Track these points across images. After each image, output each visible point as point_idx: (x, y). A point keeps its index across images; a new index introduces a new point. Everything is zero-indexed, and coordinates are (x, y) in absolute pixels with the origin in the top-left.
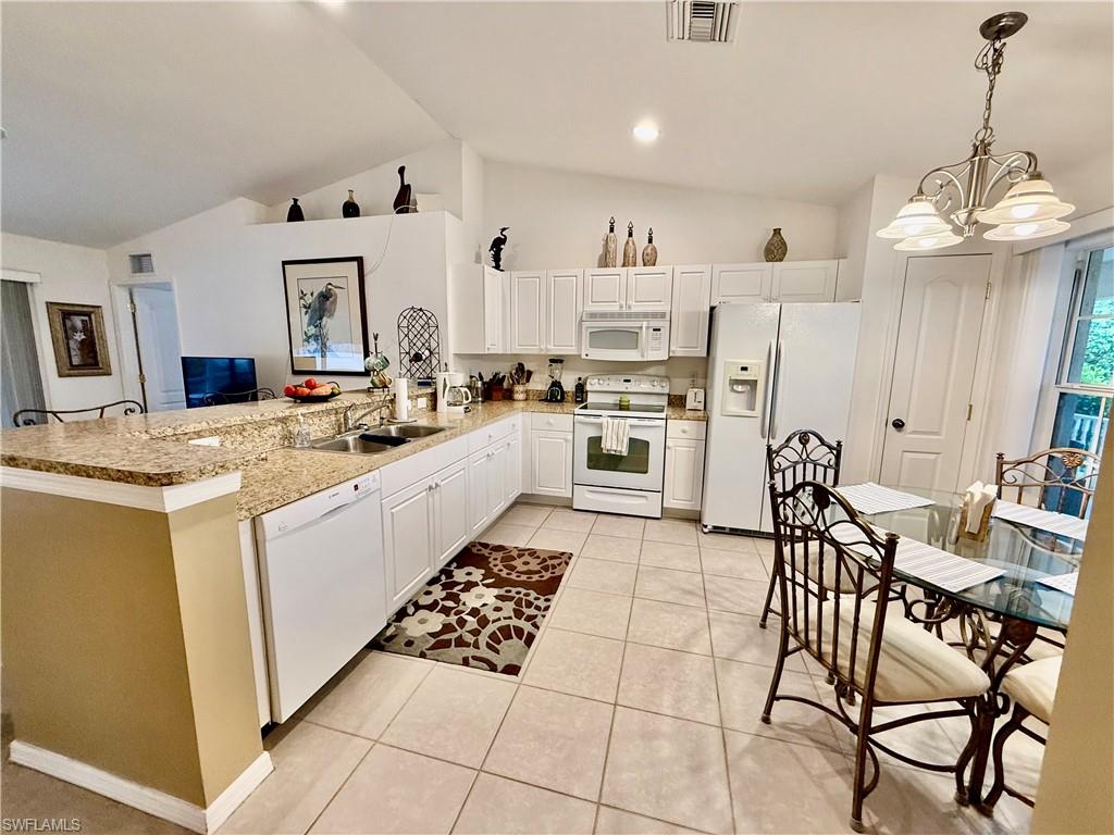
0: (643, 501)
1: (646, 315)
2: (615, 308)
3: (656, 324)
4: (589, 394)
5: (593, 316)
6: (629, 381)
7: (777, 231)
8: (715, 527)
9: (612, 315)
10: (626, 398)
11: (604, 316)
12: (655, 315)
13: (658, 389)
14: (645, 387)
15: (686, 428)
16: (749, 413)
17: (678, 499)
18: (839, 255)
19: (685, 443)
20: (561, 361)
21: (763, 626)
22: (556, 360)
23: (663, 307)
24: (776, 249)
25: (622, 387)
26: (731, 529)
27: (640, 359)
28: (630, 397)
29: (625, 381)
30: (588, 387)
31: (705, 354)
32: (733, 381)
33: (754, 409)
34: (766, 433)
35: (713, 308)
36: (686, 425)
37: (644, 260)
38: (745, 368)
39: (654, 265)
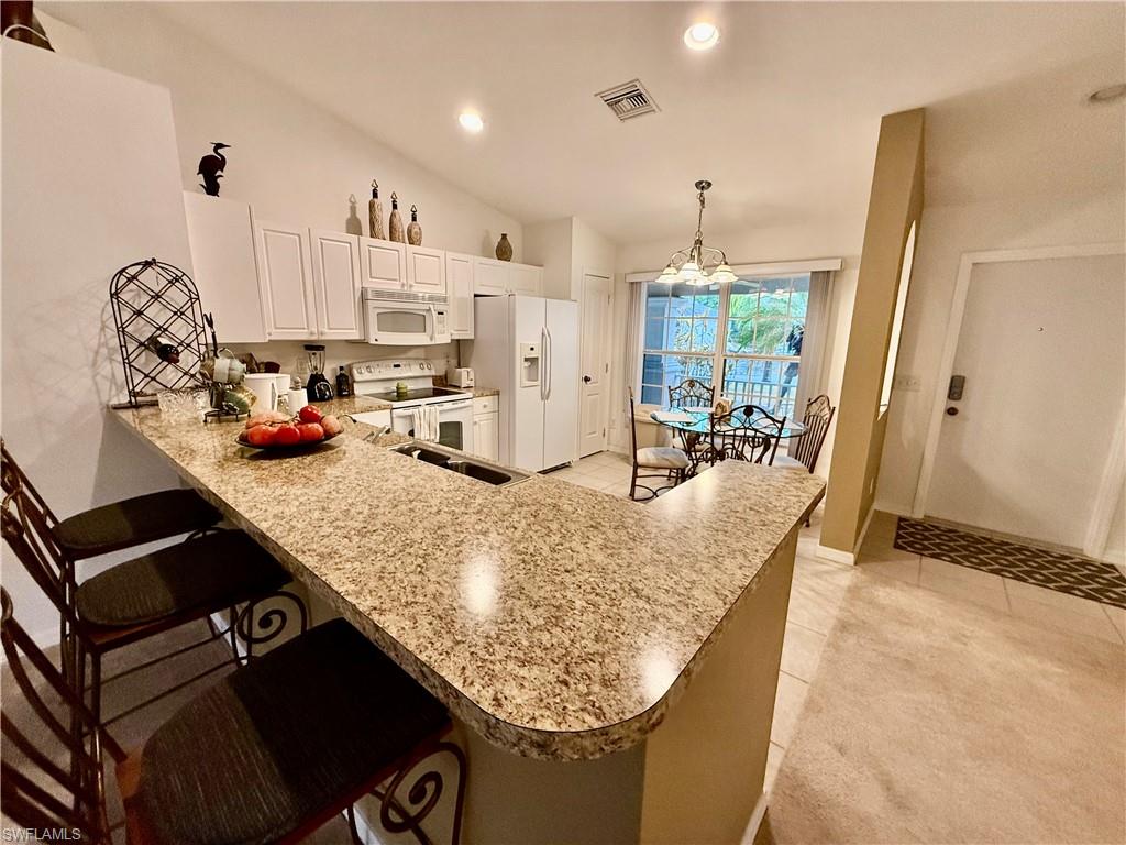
1: (431, 299)
2: (396, 287)
3: (441, 309)
4: (355, 385)
5: (379, 294)
6: (398, 366)
7: (504, 236)
9: (398, 296)
10: (402, 384)
11: (391, 295)
12: (439, 299)
13: (427, 372)
14: (415, 371)
15: (486, 403)
16: (535, 383)
19: (486, 416)
20: (322, 348)
22: (313, 347)
23: (439, 291)
24: (503, 252)
25: (396, 373)
27: (428, 343)
28: (405, 383)
29: (395, 366)
30: (357, 377)
31: (472, 337)
32: (526, 360)
33: (537, 380)
34: (545, 396)
35: (476, 296)
36: (486, 400)
37: (410, 238)
38: (532, 349)
39: (419, 245)
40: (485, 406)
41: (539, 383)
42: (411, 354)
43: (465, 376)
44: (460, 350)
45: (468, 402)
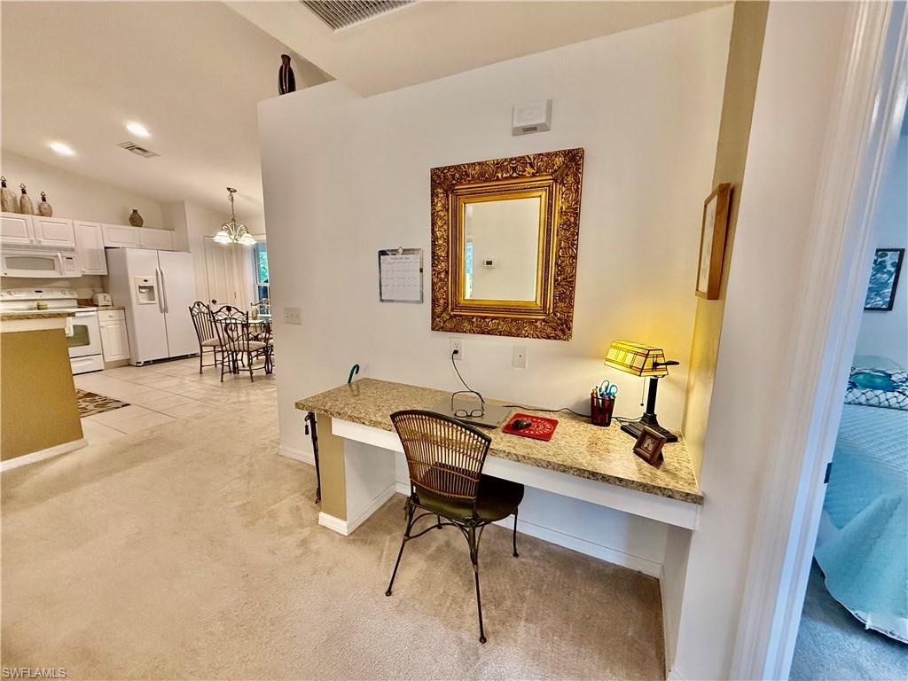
0: (89, 362)
1: (58, 249)
2: (26, 241)
3: (68, 255)
5: (8, 247)
6: (40, 292)
7: (135, 211)
8: (145, 362)
9: (27, 247)
10: (42, 303)
11: (18, 246)
12: (66, 249)
13: (68, 296)
14: (56, 295)
15: (111, 314)
16: (153, 302)
17: (114, 354)
18: (169, 228)
19: (112, 323)
21: (201, 373)
23: (69, 244)
24: (136, 220)
25: (37, 296)
26: (154, 361)
27: (60, 277)
28: (45, 302)
29: (37, 292)
31: (106, 274)
32: (140, 287)
33: (154, 300)
34: (164, 310)
35: (106, 248)
36: (111, 313)
37: (40, 211)
38: (146, 281)
39: (51, 216)
40: (111, 317)
41: (157, 301)
42: (58, 284)
43: (101, 299)
44: (102, 282)
45: (93, 313)
